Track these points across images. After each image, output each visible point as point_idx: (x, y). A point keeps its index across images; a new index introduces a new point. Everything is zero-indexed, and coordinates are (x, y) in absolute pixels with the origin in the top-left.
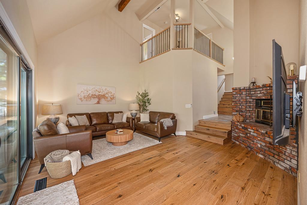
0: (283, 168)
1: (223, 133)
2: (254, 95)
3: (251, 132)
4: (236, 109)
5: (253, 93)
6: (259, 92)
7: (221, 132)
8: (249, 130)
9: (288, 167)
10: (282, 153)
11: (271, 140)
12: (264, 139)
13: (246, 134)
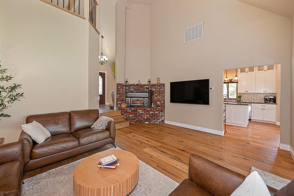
0: (159, 123)
1: (122, 118)
2: (128, 90)
3: (139, 112)
4: (120, 99)
5: (128, 88)
6: (132, 88)
7: (121, 118)
8: (138, 111)
9: (161, 121)
10: (158, 116)
11: (153, 112)
12: (149, 113)
13: (136, 114)
